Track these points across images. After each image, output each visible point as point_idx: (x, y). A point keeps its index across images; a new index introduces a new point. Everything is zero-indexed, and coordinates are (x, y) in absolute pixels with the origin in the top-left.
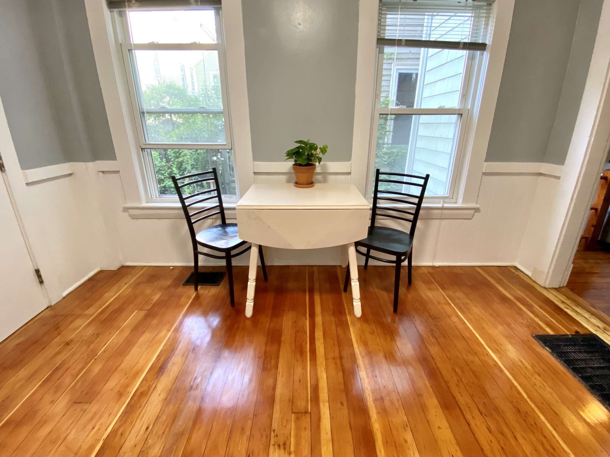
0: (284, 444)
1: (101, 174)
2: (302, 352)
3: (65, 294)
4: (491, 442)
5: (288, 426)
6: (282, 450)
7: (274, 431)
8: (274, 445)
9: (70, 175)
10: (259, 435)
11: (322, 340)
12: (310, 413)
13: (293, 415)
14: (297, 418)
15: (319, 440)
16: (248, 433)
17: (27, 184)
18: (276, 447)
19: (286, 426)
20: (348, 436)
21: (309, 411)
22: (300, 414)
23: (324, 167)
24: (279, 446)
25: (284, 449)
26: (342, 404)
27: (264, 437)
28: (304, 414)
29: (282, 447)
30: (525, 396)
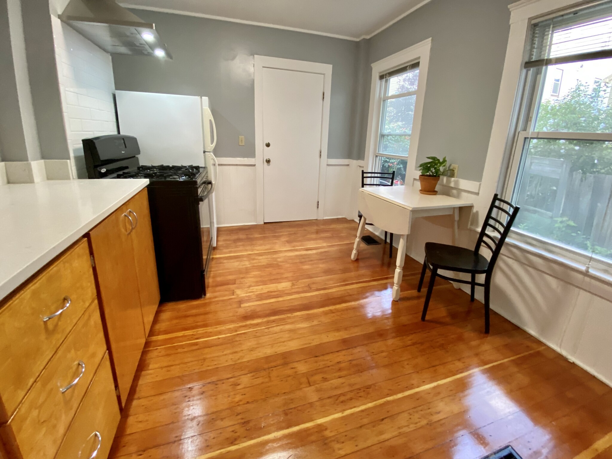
1: (359, 167)
2: (344, 281)
3: (325, 218)
4: (331, 361)
9: (348, 165)
11: (358, 287)
17: (327, 165)
19: (301, 284)
21: (312, 289)
22: (309, 286)
23: (457, 183)
26: (321, 298)
29: (292, 284)
30: (389, 399)
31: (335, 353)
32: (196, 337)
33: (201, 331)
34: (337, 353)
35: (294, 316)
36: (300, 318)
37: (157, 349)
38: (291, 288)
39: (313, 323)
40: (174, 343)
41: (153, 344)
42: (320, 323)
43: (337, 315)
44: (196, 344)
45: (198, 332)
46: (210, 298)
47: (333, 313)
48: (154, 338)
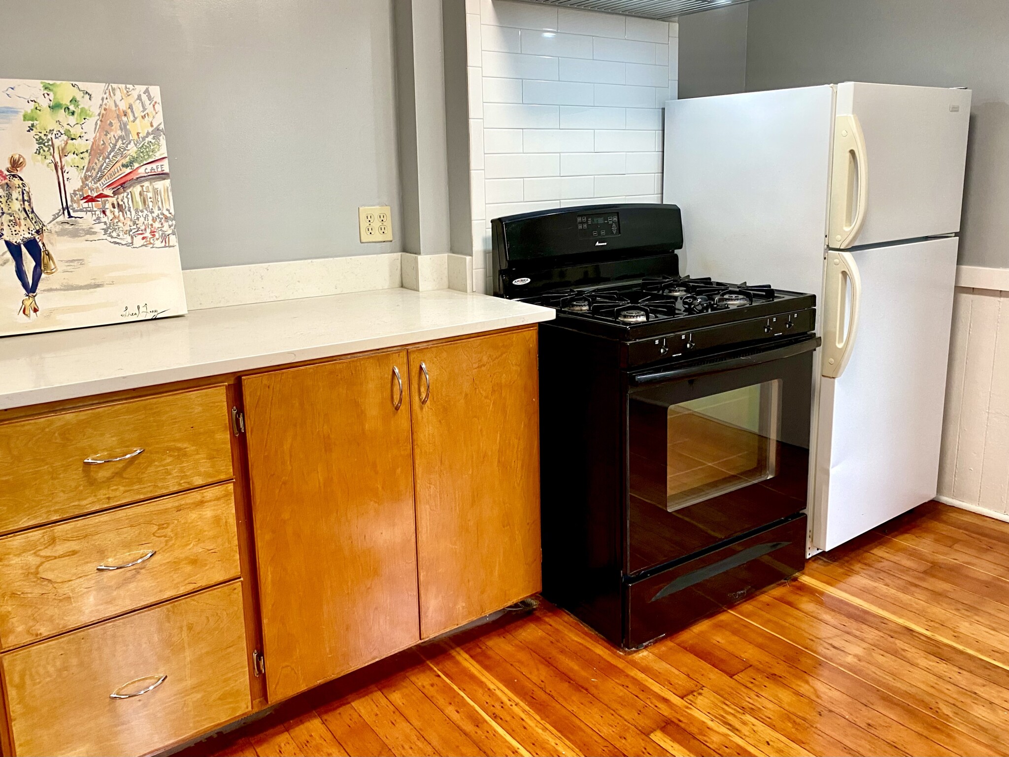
32: (498, 710)
33: (520, 708)
37: (439, 676)
40: (464, 690)
41: (448, 665)
44: (478, 722)
45: (515, 708)
48: (464, 659)
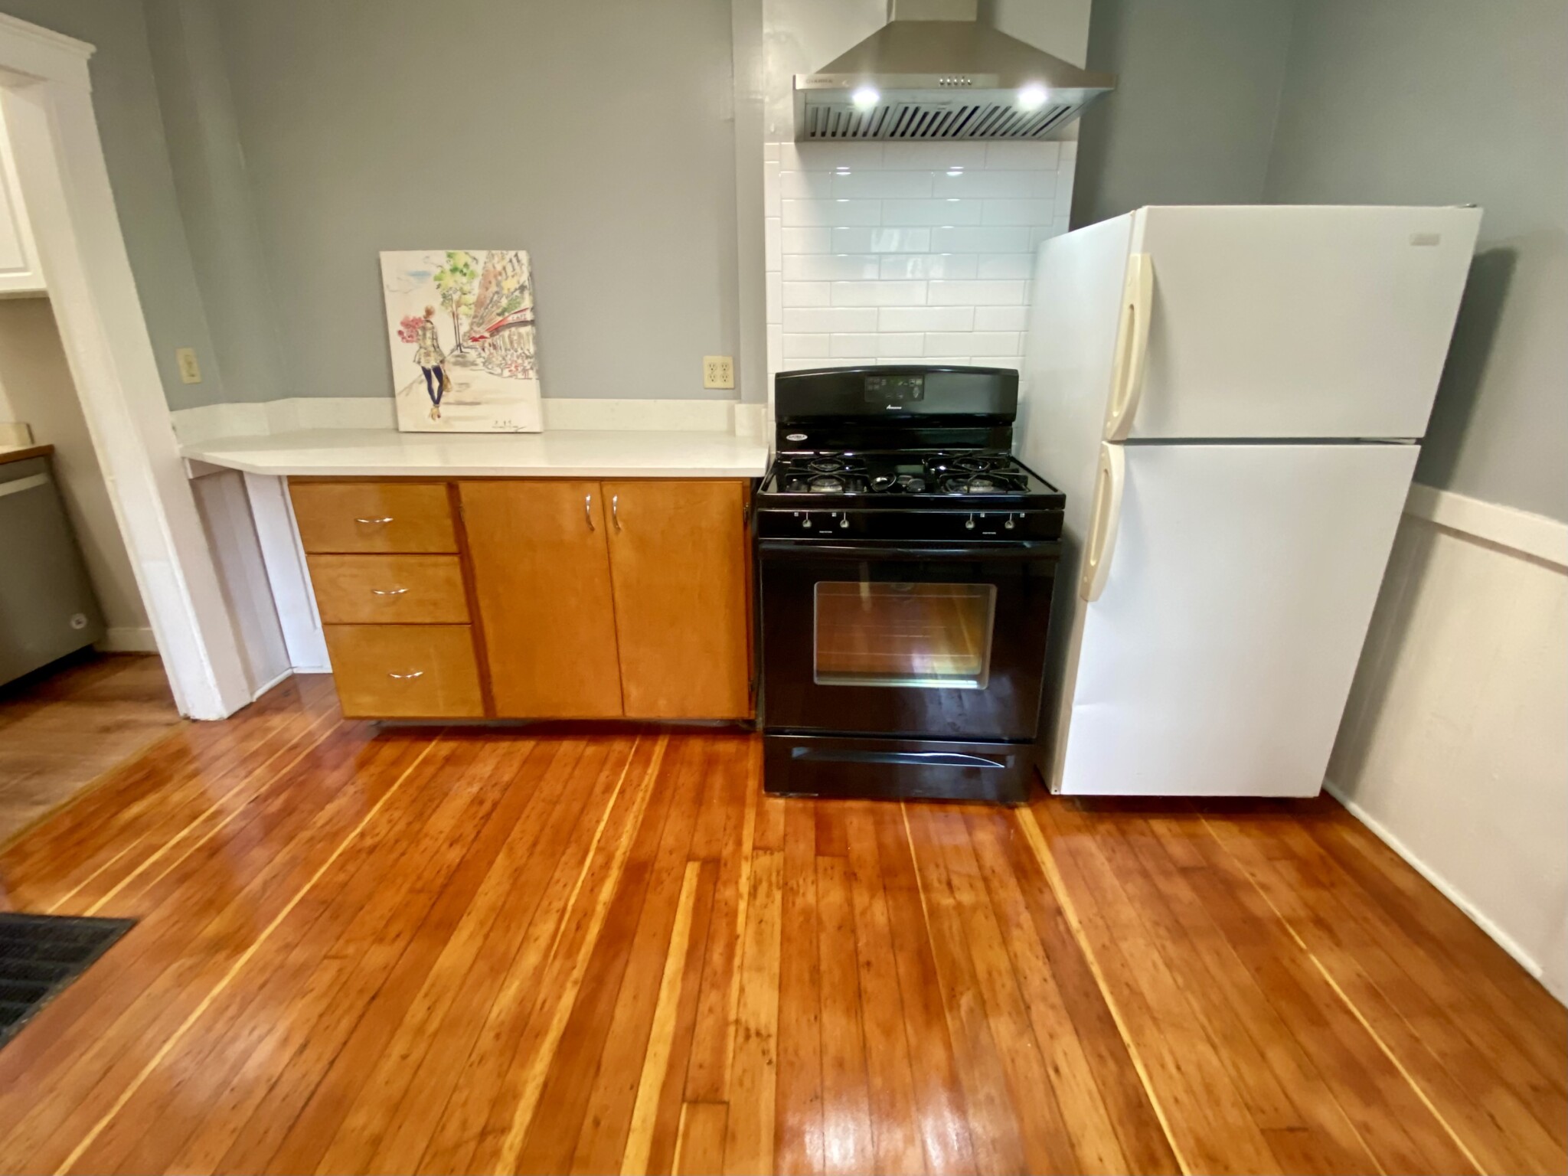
0: (748, 1037)
5: (738, 1071)
6: (753, 1027)
7: (770, 1063)
8: (769, 1036)
10: (802, 1053)
12: (683, 1101)
13: (726, 1098)
14: (717, 1090)
15: (674, 1043)
16: (828, 1060)
18: (764, 1032)
19: (744, 1071)
20: (612, 1050)
21: (685, 1106)
22: (710, 1098)
24: (758, 1034)
25: (747, 1030)
27: (791, 1050)
28: (700, 1099)
29: (753, 1032)
31: (333, 1057)
34: (331, 1059)
35: (562, 987)
36: (544, 1002)
38: (732, 1017)
39: (492, 1034)
42: (474, 1057)
43: (457, 1146)
46: (761, 815)
47: (483, 1134)
